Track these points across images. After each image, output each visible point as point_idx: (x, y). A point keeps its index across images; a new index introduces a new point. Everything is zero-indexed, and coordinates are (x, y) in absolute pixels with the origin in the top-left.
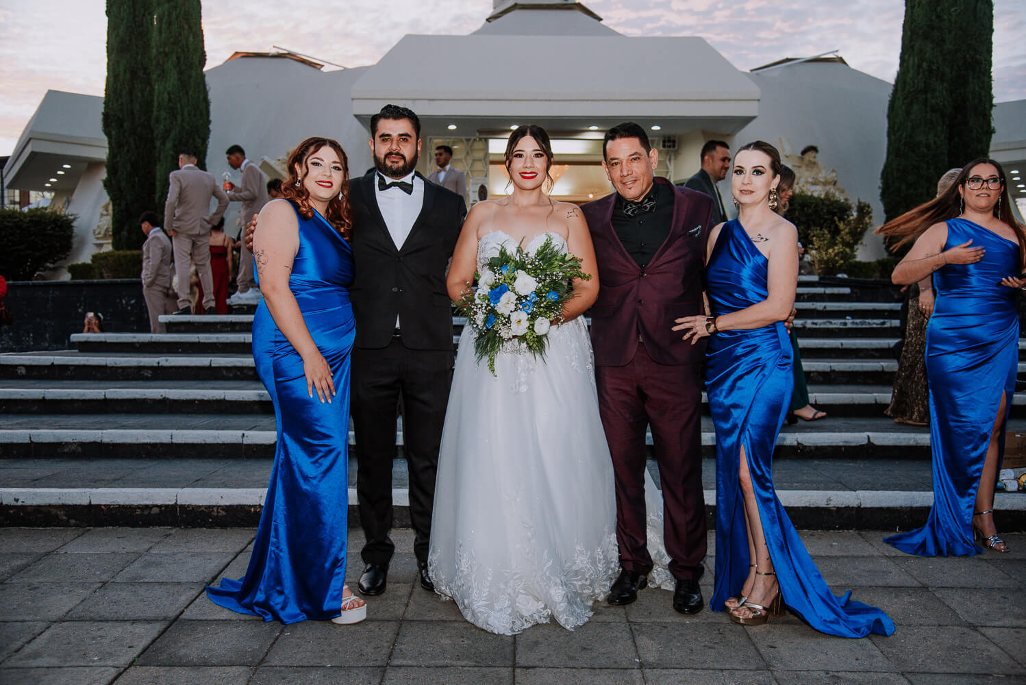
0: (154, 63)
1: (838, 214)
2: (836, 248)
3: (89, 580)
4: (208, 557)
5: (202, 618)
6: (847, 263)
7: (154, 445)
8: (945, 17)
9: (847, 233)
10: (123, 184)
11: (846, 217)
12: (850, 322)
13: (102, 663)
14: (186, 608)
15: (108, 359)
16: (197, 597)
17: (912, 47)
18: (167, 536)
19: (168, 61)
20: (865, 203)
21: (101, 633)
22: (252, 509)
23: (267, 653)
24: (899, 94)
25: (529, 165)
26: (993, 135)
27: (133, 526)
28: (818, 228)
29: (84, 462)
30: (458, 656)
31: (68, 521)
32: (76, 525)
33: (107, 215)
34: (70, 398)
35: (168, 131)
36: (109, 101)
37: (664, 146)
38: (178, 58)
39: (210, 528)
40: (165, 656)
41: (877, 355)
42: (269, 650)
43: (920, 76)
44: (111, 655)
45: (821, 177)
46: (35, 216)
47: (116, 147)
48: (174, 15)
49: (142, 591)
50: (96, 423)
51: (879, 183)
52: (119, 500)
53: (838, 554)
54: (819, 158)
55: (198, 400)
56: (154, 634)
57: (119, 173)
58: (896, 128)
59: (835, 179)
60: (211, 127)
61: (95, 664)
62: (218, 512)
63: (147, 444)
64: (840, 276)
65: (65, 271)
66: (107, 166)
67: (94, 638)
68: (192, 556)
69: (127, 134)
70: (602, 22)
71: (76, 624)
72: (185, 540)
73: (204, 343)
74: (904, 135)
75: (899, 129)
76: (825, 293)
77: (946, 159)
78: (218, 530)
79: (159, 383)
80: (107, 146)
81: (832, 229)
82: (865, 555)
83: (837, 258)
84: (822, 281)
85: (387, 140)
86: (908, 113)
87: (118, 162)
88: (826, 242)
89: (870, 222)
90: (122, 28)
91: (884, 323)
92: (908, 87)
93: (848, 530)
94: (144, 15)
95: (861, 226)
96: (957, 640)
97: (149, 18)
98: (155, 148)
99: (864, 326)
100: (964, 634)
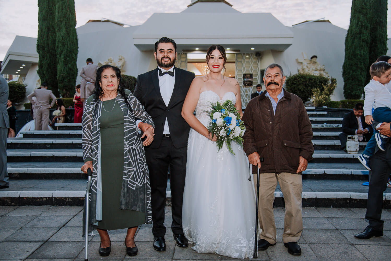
0: (56, 24)
1: (324, 83)
2: (322, 96)
3: (16, 226)
4: (63, 217)
5: (57, 240)
6: (327, 102)
7: (47, 174)
8: (368, 4)
9: (327, 90)
10: (45, 72)
11: (327, 84)
12: (325, 125)
13: (16, 258)
14: (51, 237)
15: (33, 140)
16: (56, 233)
17: (355, 16)
18: (49, 209)
19: (62, 24)
20: (334, 78)
21: (17, 246)
22: (82, 199)
23: (79, 254)
24: (350, 34)
25: (216, 62)
26: (388, 51)
27: (36, 205)
28: (315, 88)
29: (20, 180)
30: (152, 255)
31: (11, 203)
32: (14, 205)
33: (39, 84)
34: (17, 156)
35: (62, 51)
36: (39, 40)
37: (256, 56)
38: (66, 23)
39: (66, 206)
40: (40, 255)
41: (334, 138)
42: (80, 253)
43: (358, 28)
44: (19, 255)
45: (319, 68)
46: (11, 85)
47: (42, 57)
48: (64, 6)
49: (35, 230)
50: (26, 165)
51: (341, 70)
52: (30, 195)
53: (307, 216)
54: (318, 60)
55: (67, 157)
56: (38, 246)
57: (43, 67)
58: (348, 48)
59: (324, 68)
60: (79, 49)
61: (12, 258)
62: (69, 200)
63: (44, 174)
64: (324, 107)
65: (23, 106)
66: (38, 65)
67: (14, 248)
68: (57, 217)
69: (46, 52)
70: (232, 7)
71: (8, 243)
72: (55, 211)
73: (72, 134)
74: (351, 51)
75: (349, 49)
76: (317, 114)
77: (368, 60)
78: (69, 207)
79: (52, 150)
80: (38, 57)
81: (321, 89)
82: (317, 217)
83: (323, 100)
84: (317, 109)
85: (162, 52)
86: (353, 42)
87: (43, 63)
88: (318, 94)
89: (336, 86)
90: (44, 11)
91: (338, 126)
92: (353, 32)
93: (312, 207)
94: (53, 6)
95: (332, 87)
96: (345, 250)
97: (54, 7)
98: (57, 58)
99: (330, 127)
100: (348, 247)
